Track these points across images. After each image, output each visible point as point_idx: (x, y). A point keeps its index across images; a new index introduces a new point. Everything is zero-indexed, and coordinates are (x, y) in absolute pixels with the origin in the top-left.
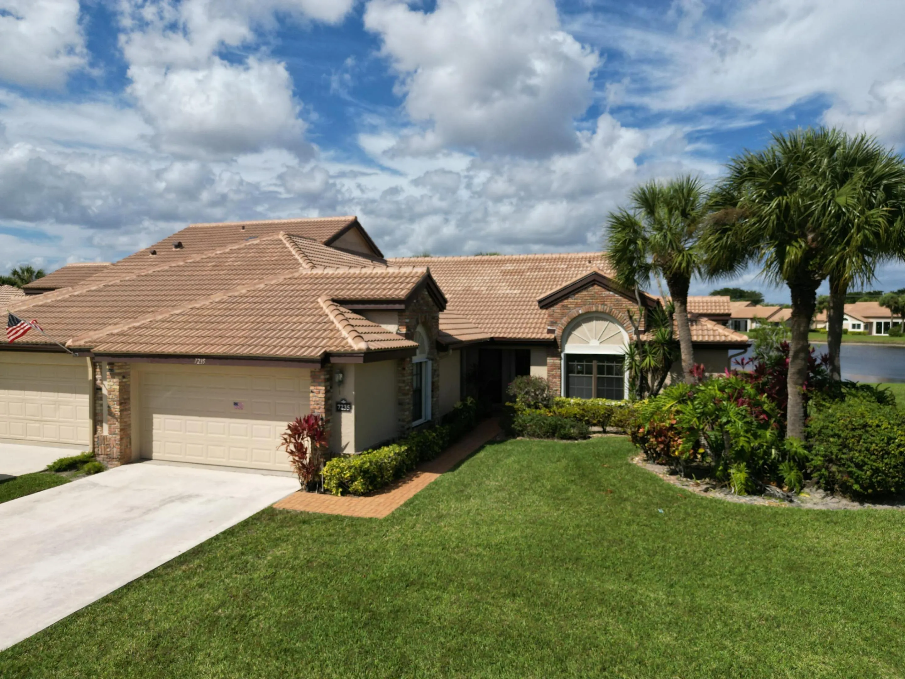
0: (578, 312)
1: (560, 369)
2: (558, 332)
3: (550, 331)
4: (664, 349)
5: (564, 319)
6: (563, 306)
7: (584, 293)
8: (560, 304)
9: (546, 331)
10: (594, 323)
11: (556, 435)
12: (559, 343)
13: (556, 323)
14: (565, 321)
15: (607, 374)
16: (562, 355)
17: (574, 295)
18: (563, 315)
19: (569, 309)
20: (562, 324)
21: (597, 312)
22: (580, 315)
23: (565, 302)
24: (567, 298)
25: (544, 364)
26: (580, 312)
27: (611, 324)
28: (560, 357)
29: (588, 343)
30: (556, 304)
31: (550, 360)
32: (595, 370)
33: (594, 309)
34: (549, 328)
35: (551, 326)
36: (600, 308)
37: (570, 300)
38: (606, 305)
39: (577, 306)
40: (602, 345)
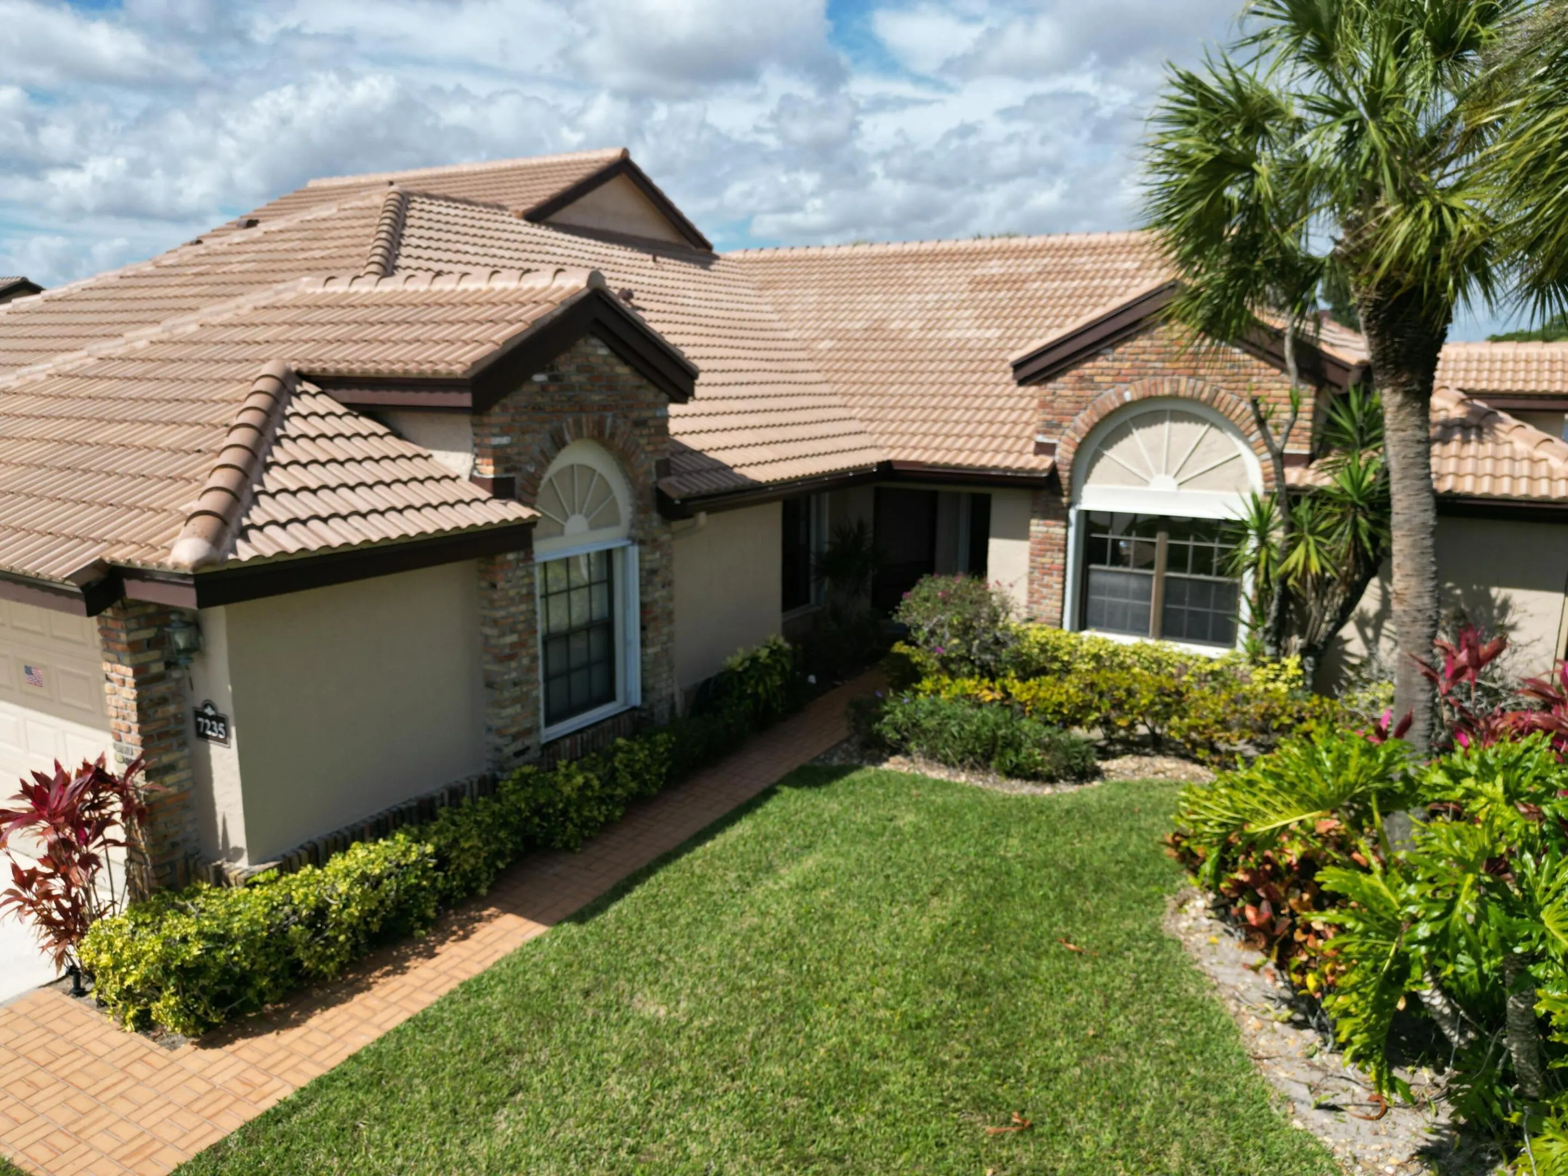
0: (1120, 395)
1: (1065, 552)
2: (1064, 453)
3: (1044, 449)
4: (1355, 525)
5: (1082, 415)
6: (1081, 378)
7: (1142, 342)
8: (1074, 372)
9: (1031, 447)
10: (1165, 429)
11: (993, 764)
12: (1065, 483)
13: (1059, 426)
14: (1083, 421)
15: (1193, 572)
16: (1072, 514)
17: (1113, 346)
18: (1079, 405)
19: (1097, 386)
20: (1075, 430)
21: (1174, 397)
22: (1126, 406)
23: (1088, 368)
24: (1093, 357)
25: (1022, 533)
26: (1128, 396)
27: (1214, 432)
28: (1066, 519)
29: (1147, 483)
30: (1063, 372)
31: (1037, 527)
32: (1160, 556)
33: (1167, 390)
34: (1041, 438)
35: (1045, 433)
36: (1185, 386)
37: (1101, 362)
38: (1203, 378)
39: (1120, 378)
40: (1185, 490)
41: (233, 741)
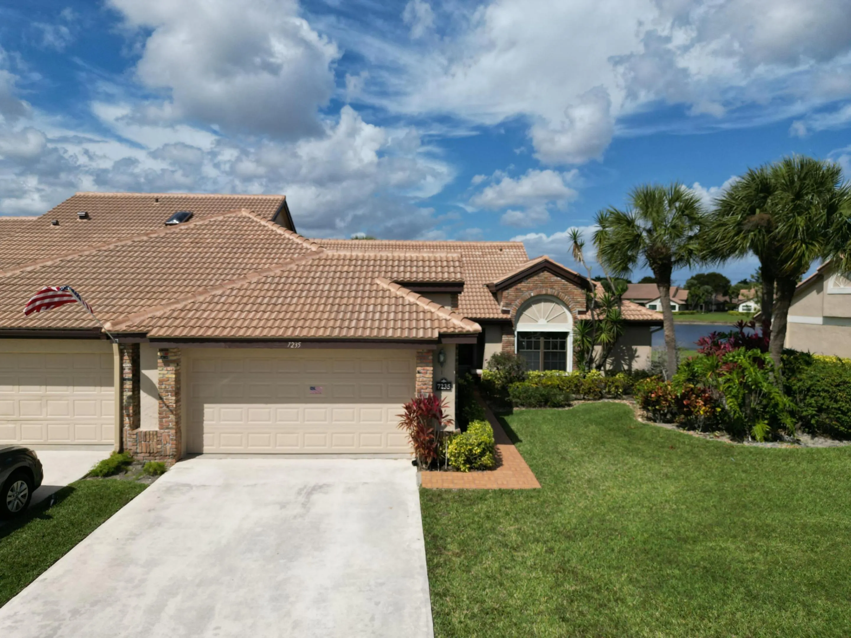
0: (530, 294)
1: (514, 345)
2: (513, 312)
3: (505, 312)
4: (617, 327)
5: (518, 300)
6: (517, 289)
7: (536, 278)
8: (515, 287)
9: (500, 311)
10: (542, 305)
11: (549, 404)
12: (513, 322)
13: (510, 304)
14: (518, 302)
15: (553, 349)
16: (516, 333)
17: (527, 279)
18: (517, 297)
19: (522, 292)
20: (516, 305)
21: (546, 295)
22: (532, 297)
23: (519, 286)
24: (520, 282)
25: (499, 341)
26: (532, 294)
27: (557, 305)
28: (513, 334)
29: (537, 321)
30: (511, 287)
31: (505, 338)
32: (542, 345)
33: (544, 292)
34: (504, 308)
35: (506, 307)
36: (550, 291)
37: (523, 284)
38: (554, 289)
39: (530, 289)
40: (549, 324)
41: (454, 389)
